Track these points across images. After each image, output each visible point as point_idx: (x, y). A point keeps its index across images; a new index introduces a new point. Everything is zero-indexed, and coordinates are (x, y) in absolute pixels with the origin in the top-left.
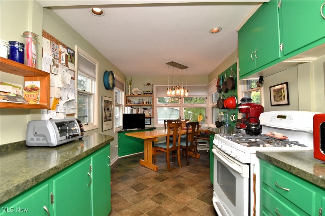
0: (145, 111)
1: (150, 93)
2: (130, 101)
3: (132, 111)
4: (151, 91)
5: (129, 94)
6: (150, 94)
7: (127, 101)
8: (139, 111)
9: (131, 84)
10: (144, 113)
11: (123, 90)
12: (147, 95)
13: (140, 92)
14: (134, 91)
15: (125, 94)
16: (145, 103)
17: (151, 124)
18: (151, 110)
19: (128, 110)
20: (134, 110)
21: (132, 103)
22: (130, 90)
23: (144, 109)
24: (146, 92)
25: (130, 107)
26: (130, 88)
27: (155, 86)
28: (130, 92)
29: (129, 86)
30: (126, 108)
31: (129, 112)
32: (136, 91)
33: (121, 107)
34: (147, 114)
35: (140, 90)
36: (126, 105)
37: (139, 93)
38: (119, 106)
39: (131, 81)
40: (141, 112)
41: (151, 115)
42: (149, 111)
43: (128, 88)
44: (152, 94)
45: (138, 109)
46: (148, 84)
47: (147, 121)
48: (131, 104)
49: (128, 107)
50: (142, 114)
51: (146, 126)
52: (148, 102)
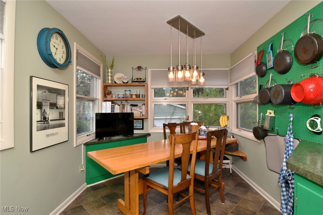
0: (134, 108)
1: (141, 80)
2: (110, 93)
3: (113, 108)
4: (143, 78)
5: (110, 82)
6: (141, 82)
7: (106, 94)
8: (124, 109)
9: (112, 67)
10: (133, 112)
12: (136, 84)
13: (126, 79)
14: (118, 78)
15: (104, 81)
16: (134, 97)
17: (143, 129)
18: (143, 107)
19: (106, 108)
20: (117, 107)
21: (114, 96)
22: (111, 76)
23: (132, 105)
24: (136, 80)
25: (110, 103)
26: (111, 73)
27: (149, 70)
28: (111, 80)
29: (110, 70)
30: (104, 103)
31: (109, 111)
32: (120, 78)
33: (97, 102)
34: (137, 113)
35: (126, 77)
36: (105, 99)
37: (125, 81)
38: (93, 100)
39: (113, 62)
40: (128, 109)
41: (143, 115)
42: (140, 109)
43: (108, 72)
44: (145, 83)
45: (123, 106)
46: (139, 68)
47: (137, 124)
48: (112, 97)
49: (107, 102)
50: (130, 113)
51: (135, 132)
52: (139, 95)
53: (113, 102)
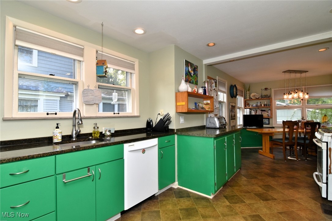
0: (263, 112)
1: (267, 96)
2: (249, 105)
3: (250, 112)
4: (269, 94)
5: (248, 98)
7: (246, 105)
8: (257, 113)
9: (249, 90)
10: (262, 114)
11: (243, 96)
12: (265, 98)
13: (257, 96)
14: (253, 96)
15: (244, 98)
16: (263, 105)
17: (269, 124)
18: (269, 111)
19: (247, 112)
20: (252, 111)
21: (251, 106)
22: (249, 95)
23: (262, 111)
24: (264, 96)
25: (249, 109)
26: (249, 93)
27: (273, 90)
28: (249, 97)
29: (248, 92)
30: (245, 110)
31: (248, 114)
32: (254, 96)
33: (241, 110)
34: (265, 114)
35: (258, 95)
36: (245, 108)
37: (257, 97)
38: (239, 108)
39: (249, 88)
40: (259, 113)
41: (269, 116)
42: (267, 113)
43: (247, 93)
44: (270, 97)
45: (257, 111)
46: (266, 89)
47: (266, 121)
48: (249, 106)
49: (247, 109)
50: (260, 115)
51: (264, 126)
52: (266, 105)
53: (250, 109)
